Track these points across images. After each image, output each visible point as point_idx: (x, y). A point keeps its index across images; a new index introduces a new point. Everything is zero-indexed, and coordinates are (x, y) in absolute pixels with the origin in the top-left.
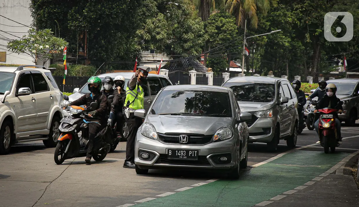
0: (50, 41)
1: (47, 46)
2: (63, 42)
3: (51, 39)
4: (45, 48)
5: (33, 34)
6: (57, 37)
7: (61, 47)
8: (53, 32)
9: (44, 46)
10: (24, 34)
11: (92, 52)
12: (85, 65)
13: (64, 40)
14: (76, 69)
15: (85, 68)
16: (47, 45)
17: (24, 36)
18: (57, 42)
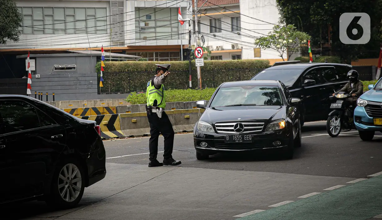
0: (293, 36)
1: (291, 41)
2: (306, 36)
3: (294, 34)
4: (289, 43)
5: (277, 30)
6: (301, 31)
7: (303, 40)
8: (295, 27)
9: (288, 41)
10: (269, 31)
11: (336, 43)
12: (329, 56)
13: (307, 34)
14: (321, 60)
15: (329, 59)
16: (290, 39)
17: (270, 33)
18: (300, 37)
